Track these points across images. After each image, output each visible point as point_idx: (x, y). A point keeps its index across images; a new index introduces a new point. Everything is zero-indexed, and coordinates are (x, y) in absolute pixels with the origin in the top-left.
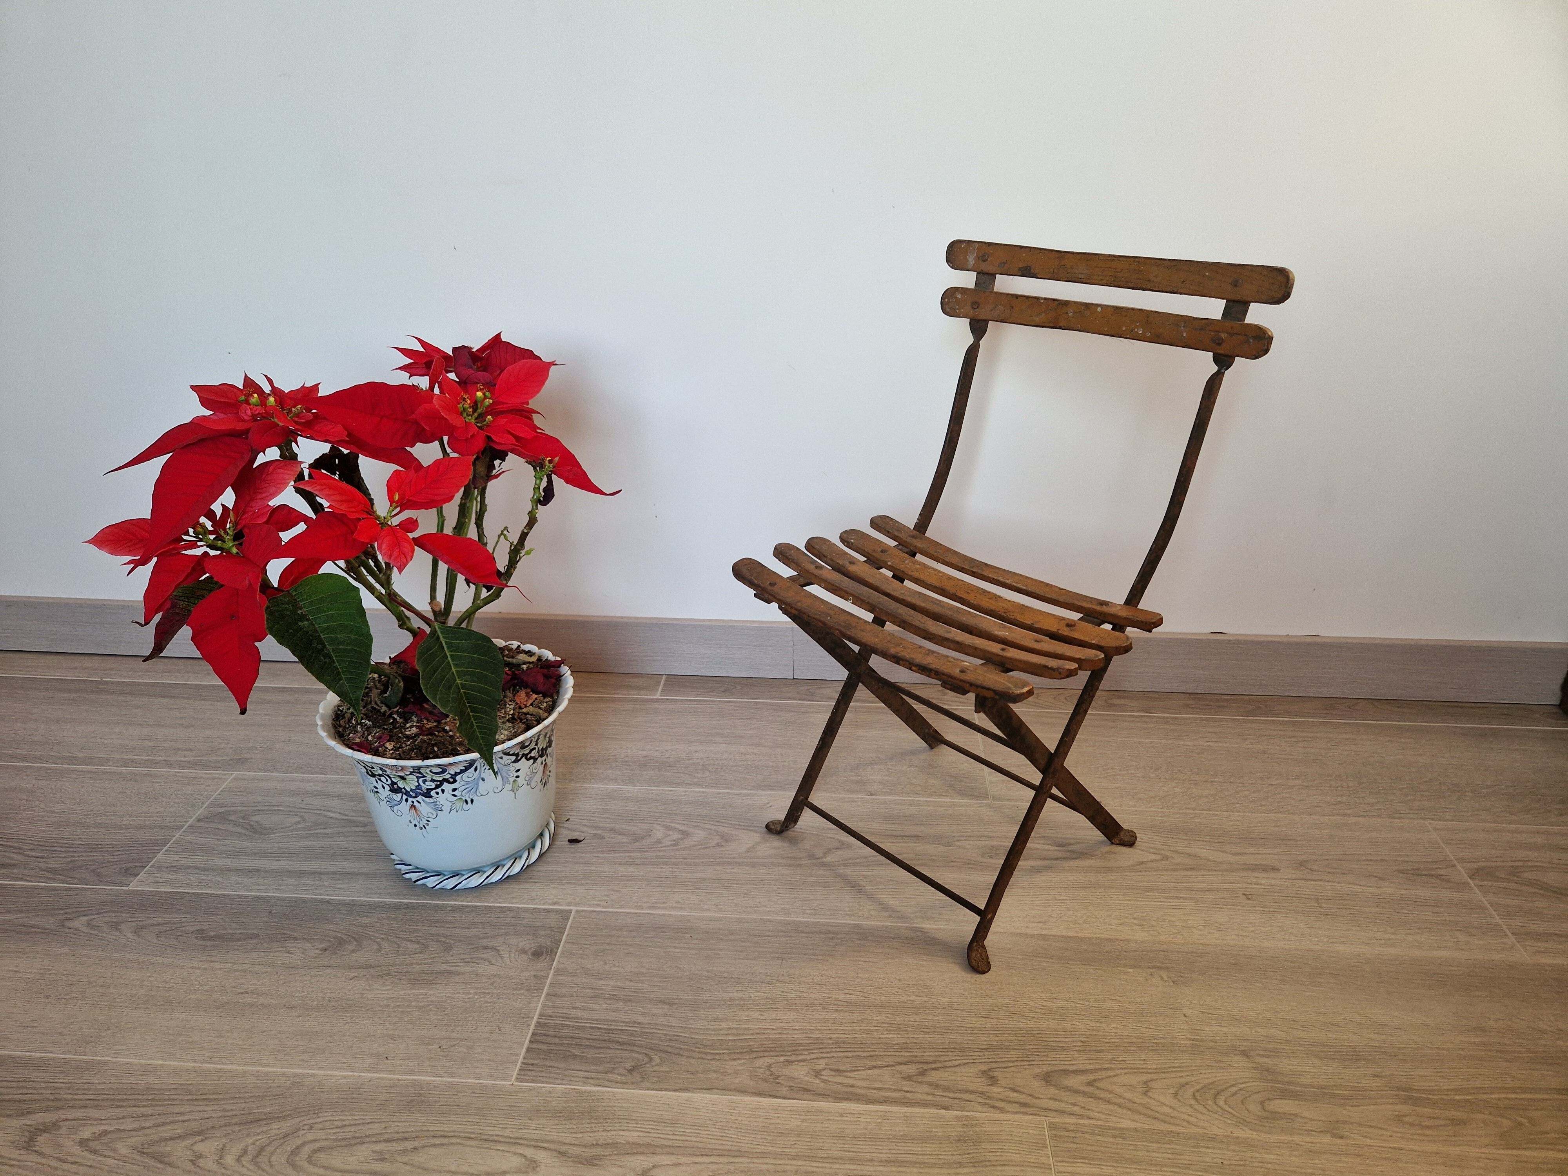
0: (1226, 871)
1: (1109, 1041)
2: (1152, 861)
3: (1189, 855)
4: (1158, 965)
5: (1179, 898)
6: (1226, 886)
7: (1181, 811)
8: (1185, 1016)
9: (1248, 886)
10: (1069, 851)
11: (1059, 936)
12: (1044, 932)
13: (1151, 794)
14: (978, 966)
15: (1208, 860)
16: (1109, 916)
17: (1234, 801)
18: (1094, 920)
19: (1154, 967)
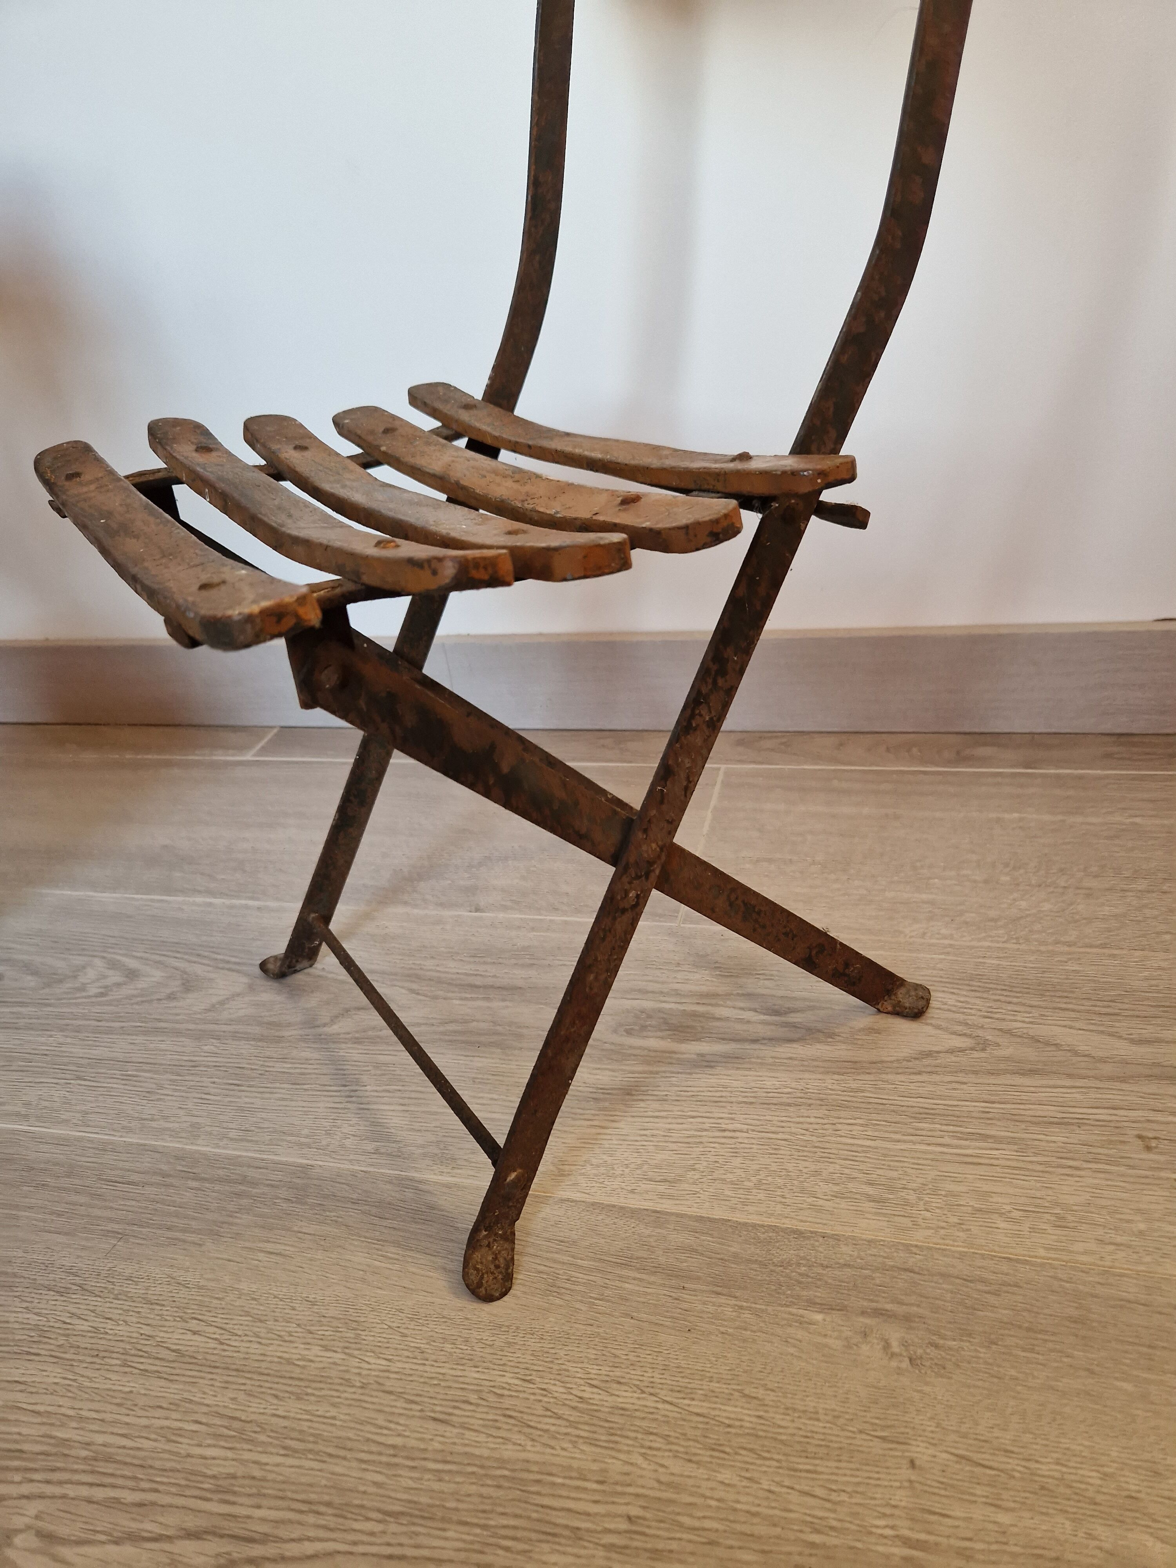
0: (1111, 1078)
1: (697, 1524)
2: (951, 1051)
3: (1035, 1040)
4: (889, 1307)
5: (985, 1137)
6: (1103, 1114)
7: (1043, 948)
8: (912, 1464)
9: (1152, 1116)
10: (786, 1025)
11: (690, 1217)
12: (667, 1206)
13: (992, 913)
14: (480, 1285)
15: (1076, 1053)
16: (817, 1173)
17: (1162, 927)
18: (780, 1181)
19: (878, 1313)
